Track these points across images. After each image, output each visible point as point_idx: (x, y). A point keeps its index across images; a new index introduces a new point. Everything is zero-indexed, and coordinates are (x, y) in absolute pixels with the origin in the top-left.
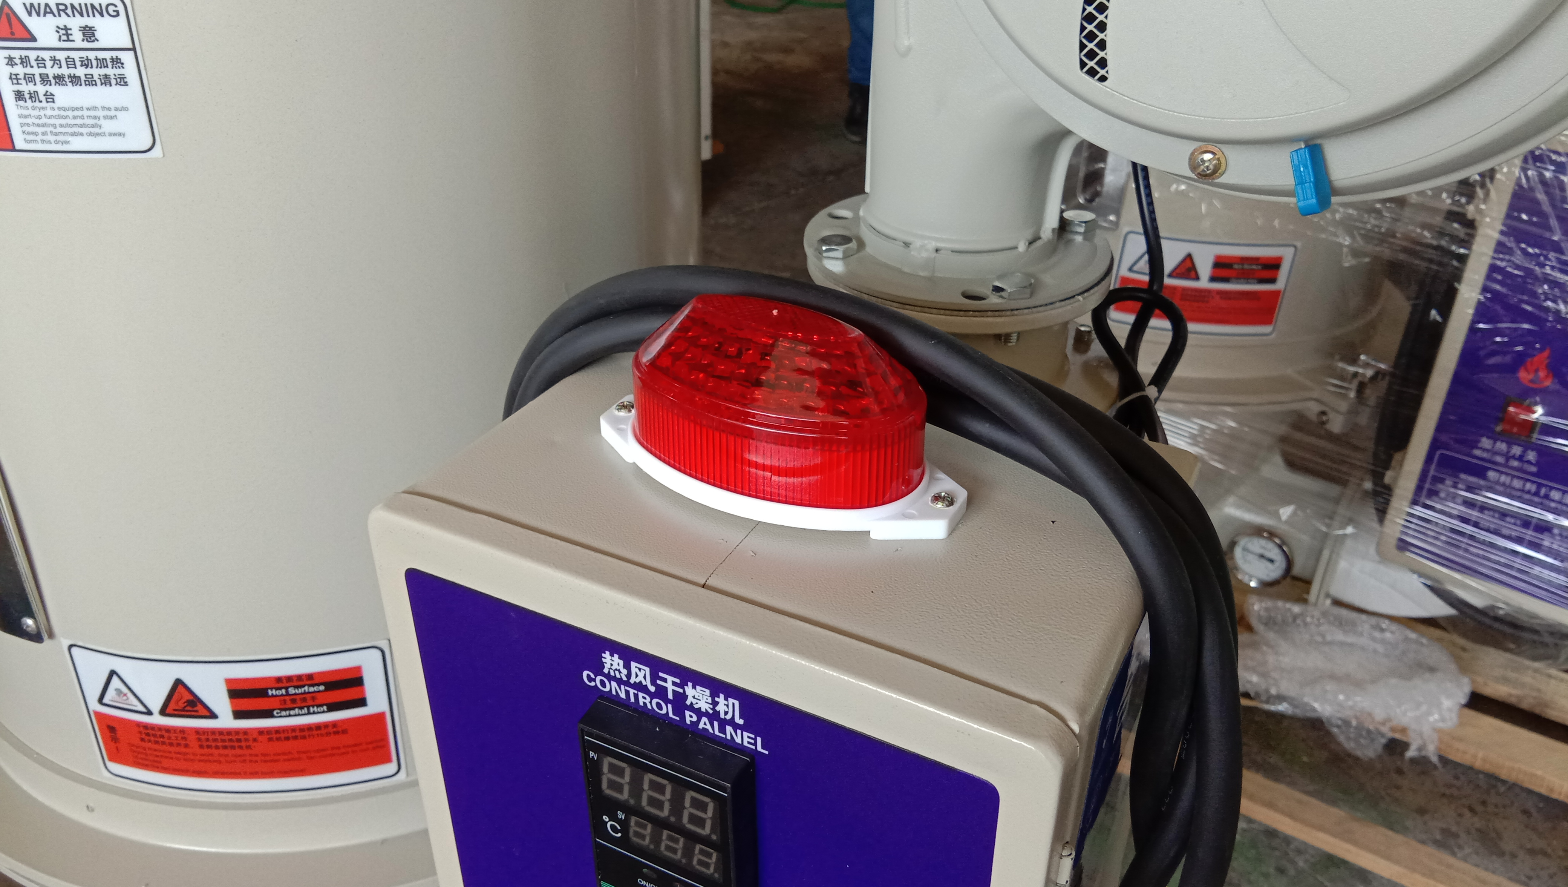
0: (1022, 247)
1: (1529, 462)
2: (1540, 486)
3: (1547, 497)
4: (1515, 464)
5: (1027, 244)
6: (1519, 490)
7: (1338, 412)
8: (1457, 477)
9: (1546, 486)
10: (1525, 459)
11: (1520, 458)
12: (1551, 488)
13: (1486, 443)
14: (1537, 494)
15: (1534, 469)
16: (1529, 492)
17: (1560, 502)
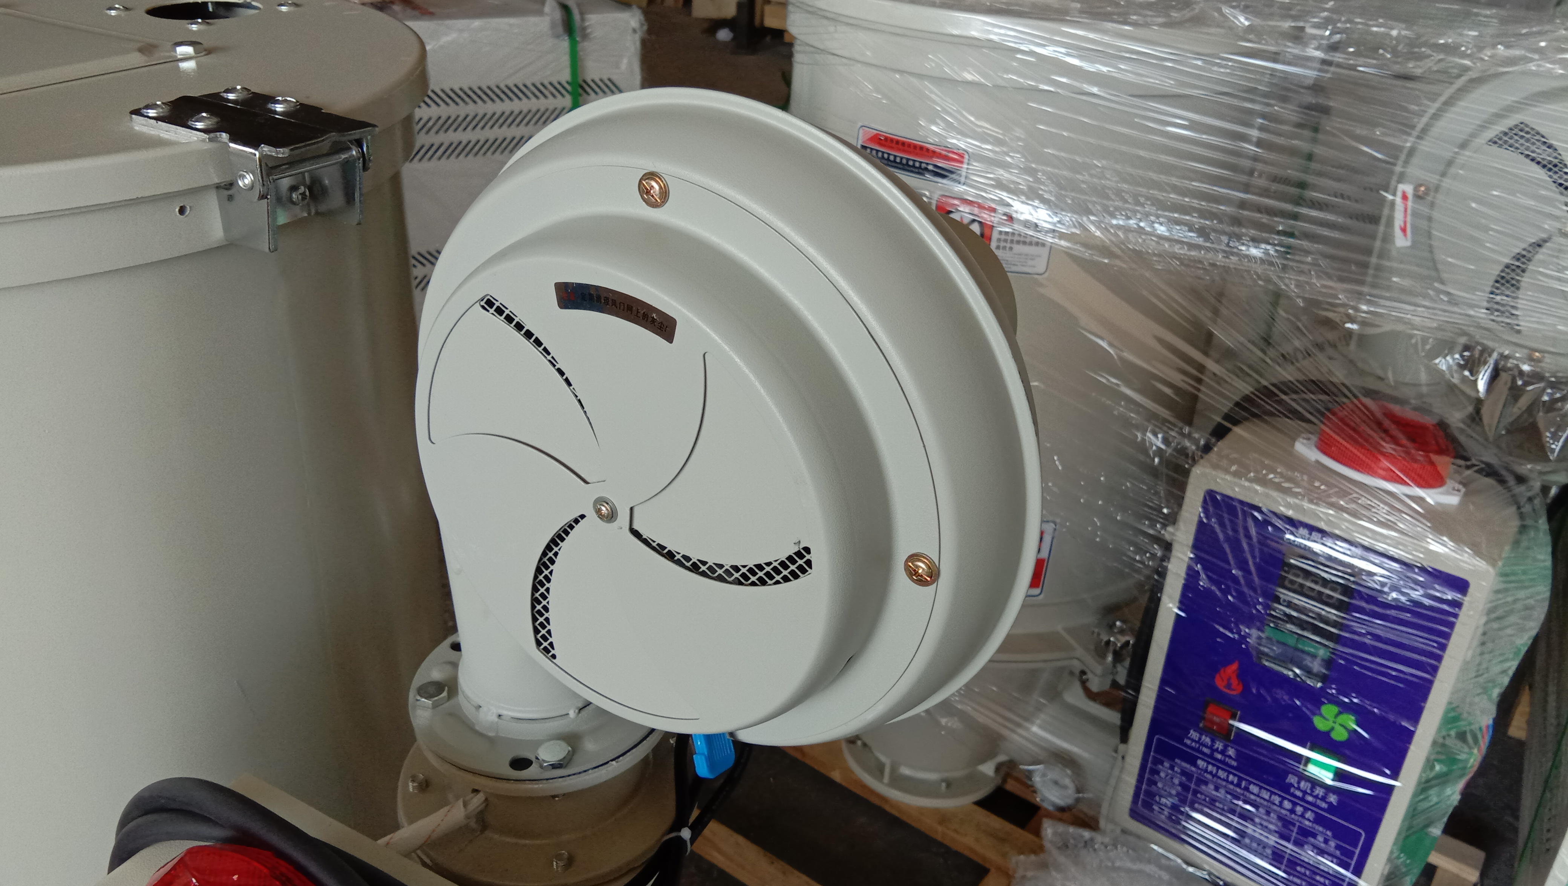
0: (572, 714)
1: (1230, 757)
2: (1240, 779)
3: (1247, 789)
4: (1219, 756)
5: (577, 711)
6: (1224, 780)
7: (1095, 675)
8: (1174, 760)
9: (1246, 780)
10: (1227, 754)
11: (1223, 752)
12: (1251, 783)
13: (1194, 734)
14: (1238, 785)
15: (1234, 763)
16: (1232, 783)
17: (1258, 796)
